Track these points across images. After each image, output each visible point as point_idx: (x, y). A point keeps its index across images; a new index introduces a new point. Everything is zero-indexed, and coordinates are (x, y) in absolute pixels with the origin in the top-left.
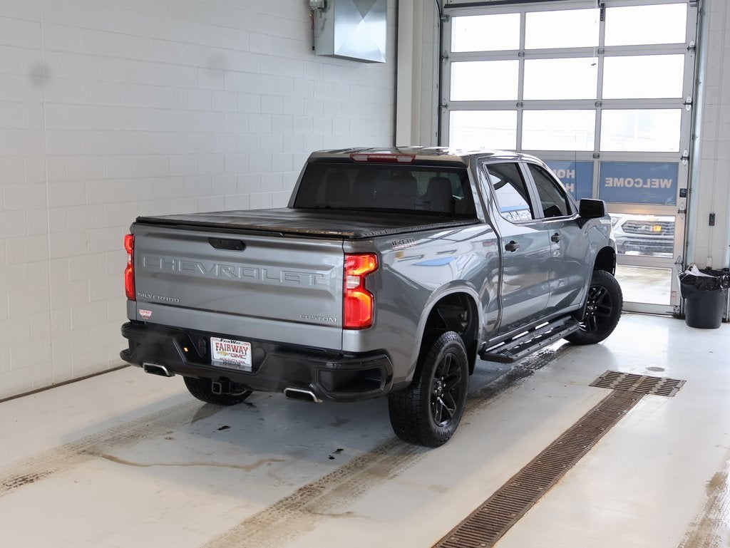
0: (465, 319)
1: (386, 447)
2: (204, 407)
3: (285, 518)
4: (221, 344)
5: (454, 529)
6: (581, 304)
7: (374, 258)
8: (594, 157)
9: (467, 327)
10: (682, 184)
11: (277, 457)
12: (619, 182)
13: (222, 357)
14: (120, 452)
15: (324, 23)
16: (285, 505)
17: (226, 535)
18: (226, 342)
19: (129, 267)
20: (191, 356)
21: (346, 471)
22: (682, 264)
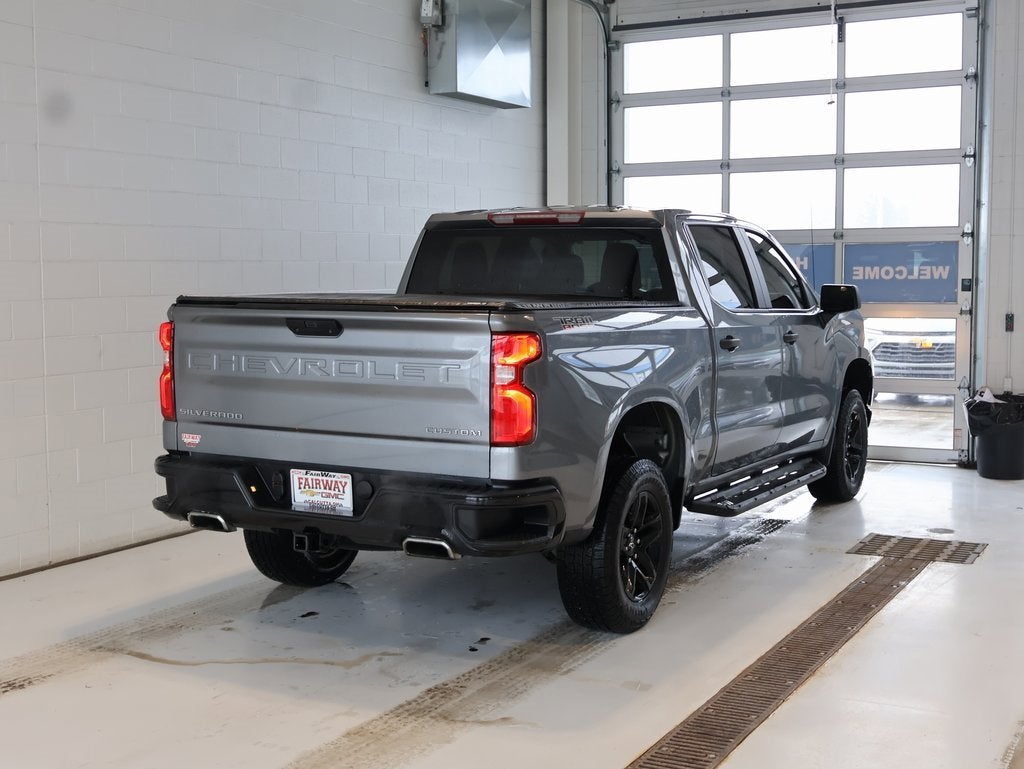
0: (665, 446)
1: (554, 634)
2: (277, 589)
3: (409, 727)
4: (307, 479)
5: (666, 736)
6: (827, 441)
7: (537, 340)
8: (835, 237)
9: (667, 458)
10: (965, 273)
11: (391, 650)
12: (873, 273)
13: (308, 498)
14: (156, 648)
15: (441, 49)
16: (407, 711)
17: (320, 750)
18: (313, 476)
19: (165, 371)
20: (261, 498)
21: (497, 666)
22: (969, 388)
